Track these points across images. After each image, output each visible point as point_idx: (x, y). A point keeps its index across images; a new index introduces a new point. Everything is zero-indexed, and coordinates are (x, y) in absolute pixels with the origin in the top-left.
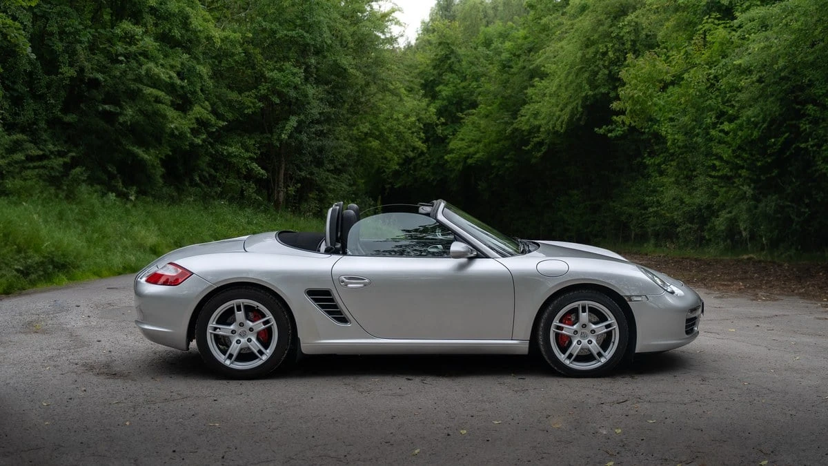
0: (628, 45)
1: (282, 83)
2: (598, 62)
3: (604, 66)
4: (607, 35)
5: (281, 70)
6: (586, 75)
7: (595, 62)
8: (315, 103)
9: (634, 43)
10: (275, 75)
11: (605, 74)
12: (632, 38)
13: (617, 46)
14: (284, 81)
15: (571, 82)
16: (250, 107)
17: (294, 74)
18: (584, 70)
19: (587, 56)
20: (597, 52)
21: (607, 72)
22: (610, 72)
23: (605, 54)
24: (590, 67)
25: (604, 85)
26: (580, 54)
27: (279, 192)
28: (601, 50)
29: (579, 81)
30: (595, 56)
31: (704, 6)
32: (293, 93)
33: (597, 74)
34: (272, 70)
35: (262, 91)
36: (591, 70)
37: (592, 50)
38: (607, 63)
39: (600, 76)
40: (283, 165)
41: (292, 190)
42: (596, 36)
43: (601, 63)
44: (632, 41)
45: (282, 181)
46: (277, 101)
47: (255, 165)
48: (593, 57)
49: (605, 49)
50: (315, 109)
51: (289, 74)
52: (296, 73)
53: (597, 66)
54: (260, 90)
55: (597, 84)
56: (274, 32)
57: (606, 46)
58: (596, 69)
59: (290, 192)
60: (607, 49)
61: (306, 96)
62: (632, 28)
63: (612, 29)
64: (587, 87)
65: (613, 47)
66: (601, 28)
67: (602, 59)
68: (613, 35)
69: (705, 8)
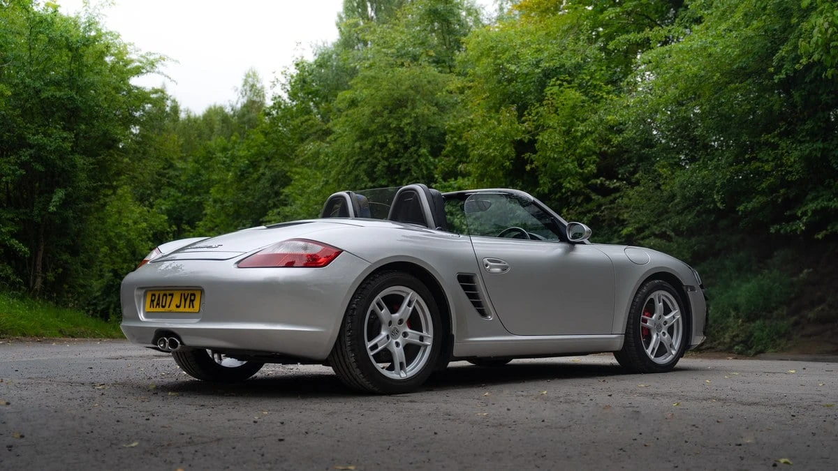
0: (408, 138)
1: (48, 148)
2: (376, 153)
3: (383, 158)
4: (386, 126)
5: (45, 134)
6: (364, 166)
7: (373, 154)
8: (83, 175)
9: (414, 135)
10: (39, 138)
11: (384, 166)
12: (413, 130)
13: (396, 138)
14: (50, 146)
15: (350, 173)
16: (9, 175)
17: (64, 139)
18: (360, 161)
19: (365, 147)
20: (374, 144)
21: (386, 164)
22: (390, 164)
23: (383, 145)
24: (367, 158)
25: (383, 178)
26: (357, 144)
27: (35, 277)
28: (380, 142)
29: (357, 173)
30: (373, 147)
31: (540, 73)
32: (59, 162)
33: (376, 165)
34: (34, 135)
35: (23, 158)
36: (369, 162)
37: (371, 140)
38: (386, 155)
39: (380, 167)
40: (42, 247)
41: (51, 276)
42: (374, 127)
43: (380, 154)
44: (412, 132)
45: (41, 264)
46: (41, 169)
47: (14, 242)
48: (371, 149)
49: (384, 141)
50: (83, 181)
51: (57, 138)
52: (66, 138)
53: (376, 158)
54: (20, 156)
55: (375, 176)
56: (38, 92)
57: (385, 137)
58: (375, 161)
59: (49, 278)
60: (387, 140)
61: (74, 166)
62: (412, 120)
63: (391, 120)
64: (366, 179)
65: (392, 137)
66: (379, 120)
67: (379, 152)
68: (393, 126)
69: (541, 75)
